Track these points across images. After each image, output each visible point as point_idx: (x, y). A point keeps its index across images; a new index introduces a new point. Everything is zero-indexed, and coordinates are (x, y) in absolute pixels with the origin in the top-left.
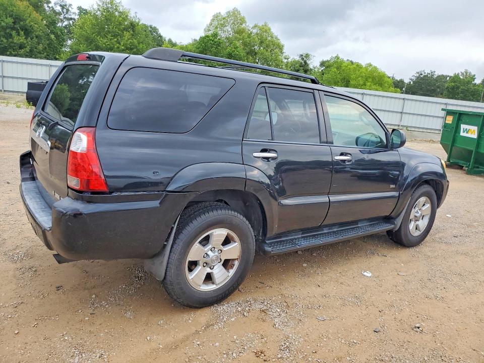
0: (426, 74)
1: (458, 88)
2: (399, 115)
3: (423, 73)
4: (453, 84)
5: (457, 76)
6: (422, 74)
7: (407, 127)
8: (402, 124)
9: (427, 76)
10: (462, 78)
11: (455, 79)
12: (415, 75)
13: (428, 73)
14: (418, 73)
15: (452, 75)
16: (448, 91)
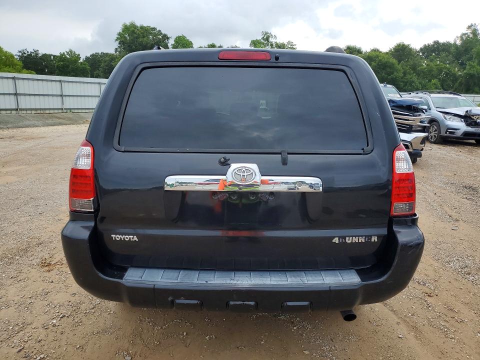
0: (29, 53)
1: (68, 67)
2: (59, 98)
3: (26, 52)
4: (62, 63)
5: (62, 55)
6: (25, 54)
7: (70, 109)
8: (65, 107)
9: (31, 55)
10: (68, 57)
11: (61, 58)
12: (18, 54)
13: (31, 52)
14: (20, 52)
15: (58, 54)
16: (60, 70)
